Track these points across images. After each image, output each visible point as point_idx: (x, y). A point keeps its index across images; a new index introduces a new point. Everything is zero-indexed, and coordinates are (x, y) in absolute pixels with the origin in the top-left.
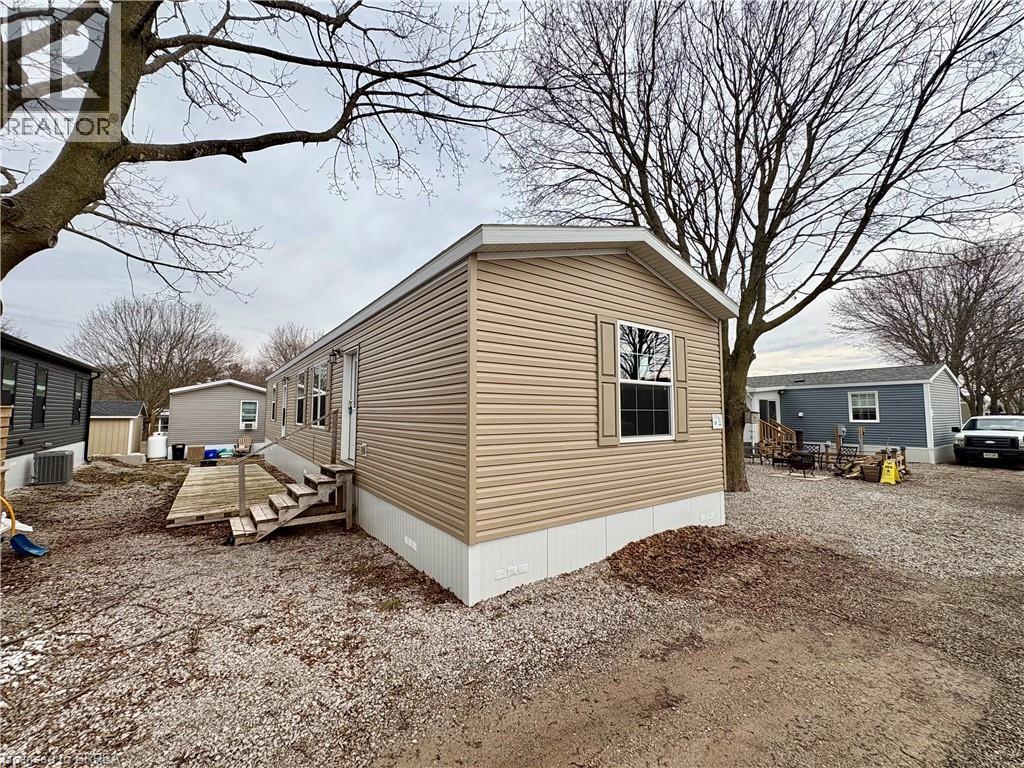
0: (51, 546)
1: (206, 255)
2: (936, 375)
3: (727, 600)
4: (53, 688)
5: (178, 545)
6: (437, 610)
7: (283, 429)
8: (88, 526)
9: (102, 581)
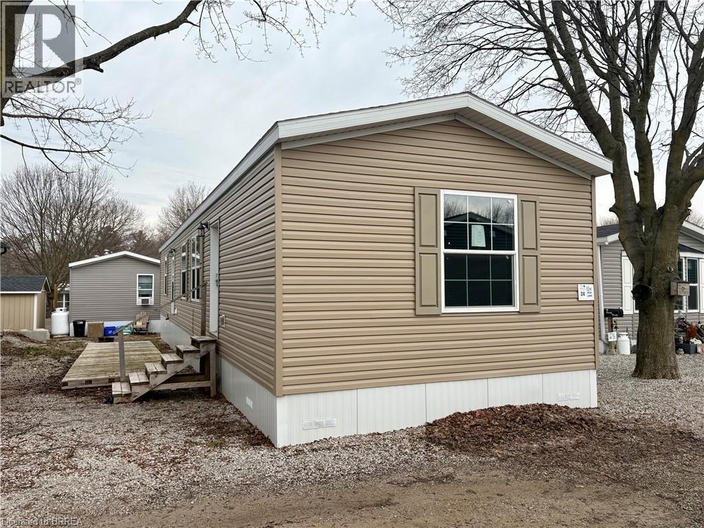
5: (70, 402)
9: (14, 421)
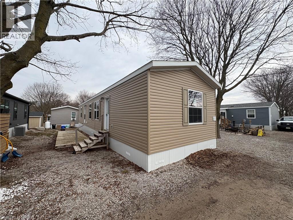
0: (23, 154)
1: (63, 70)
2: (272, 105)
3: (223, 171)
4: (33, 197)
5: (60, 154)
6: (139, 174)
7: (85, 120)
8: (32, 148)
9: (40, 165)
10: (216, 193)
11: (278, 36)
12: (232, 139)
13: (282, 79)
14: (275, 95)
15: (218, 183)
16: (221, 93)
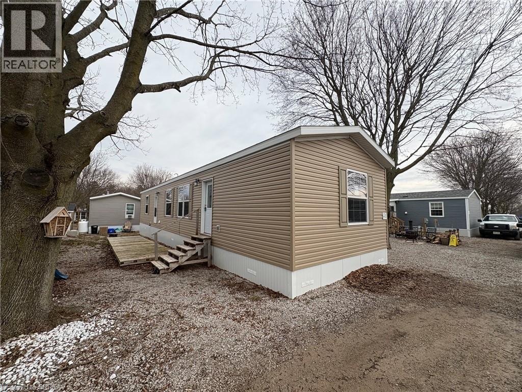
2: (471, 195)
3: (405, 296)
4: (131, 333)
6: (279, 301)
7: (155, 219)
8: (76, 266)
10: (402, 325)
11: (479, 87)
12: (409, 250)
13: (484, 152)
14: (474, 178)
15: (402, 311)
16: (391, 174)
